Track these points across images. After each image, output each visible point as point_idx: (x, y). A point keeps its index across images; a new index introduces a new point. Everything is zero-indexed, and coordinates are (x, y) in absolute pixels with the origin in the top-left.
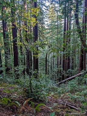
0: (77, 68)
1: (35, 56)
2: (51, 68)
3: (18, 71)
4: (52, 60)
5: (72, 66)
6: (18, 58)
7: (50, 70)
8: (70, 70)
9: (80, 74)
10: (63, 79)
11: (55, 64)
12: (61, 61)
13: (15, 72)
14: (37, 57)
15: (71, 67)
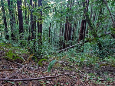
0: (76, 39)
1: (39, 21)
2: (54, 39)
3: (23, 37)
4: (55, 32)
5: (73, 37)
6: (23, 26)
7: (52, 41)
8: (71, 41)
9: (79, 43)
10: (64, 48)
11: (57, 36)
12: (63, 32)
13: (20, 37)
14: (41, 23)
15: (71, 39)
